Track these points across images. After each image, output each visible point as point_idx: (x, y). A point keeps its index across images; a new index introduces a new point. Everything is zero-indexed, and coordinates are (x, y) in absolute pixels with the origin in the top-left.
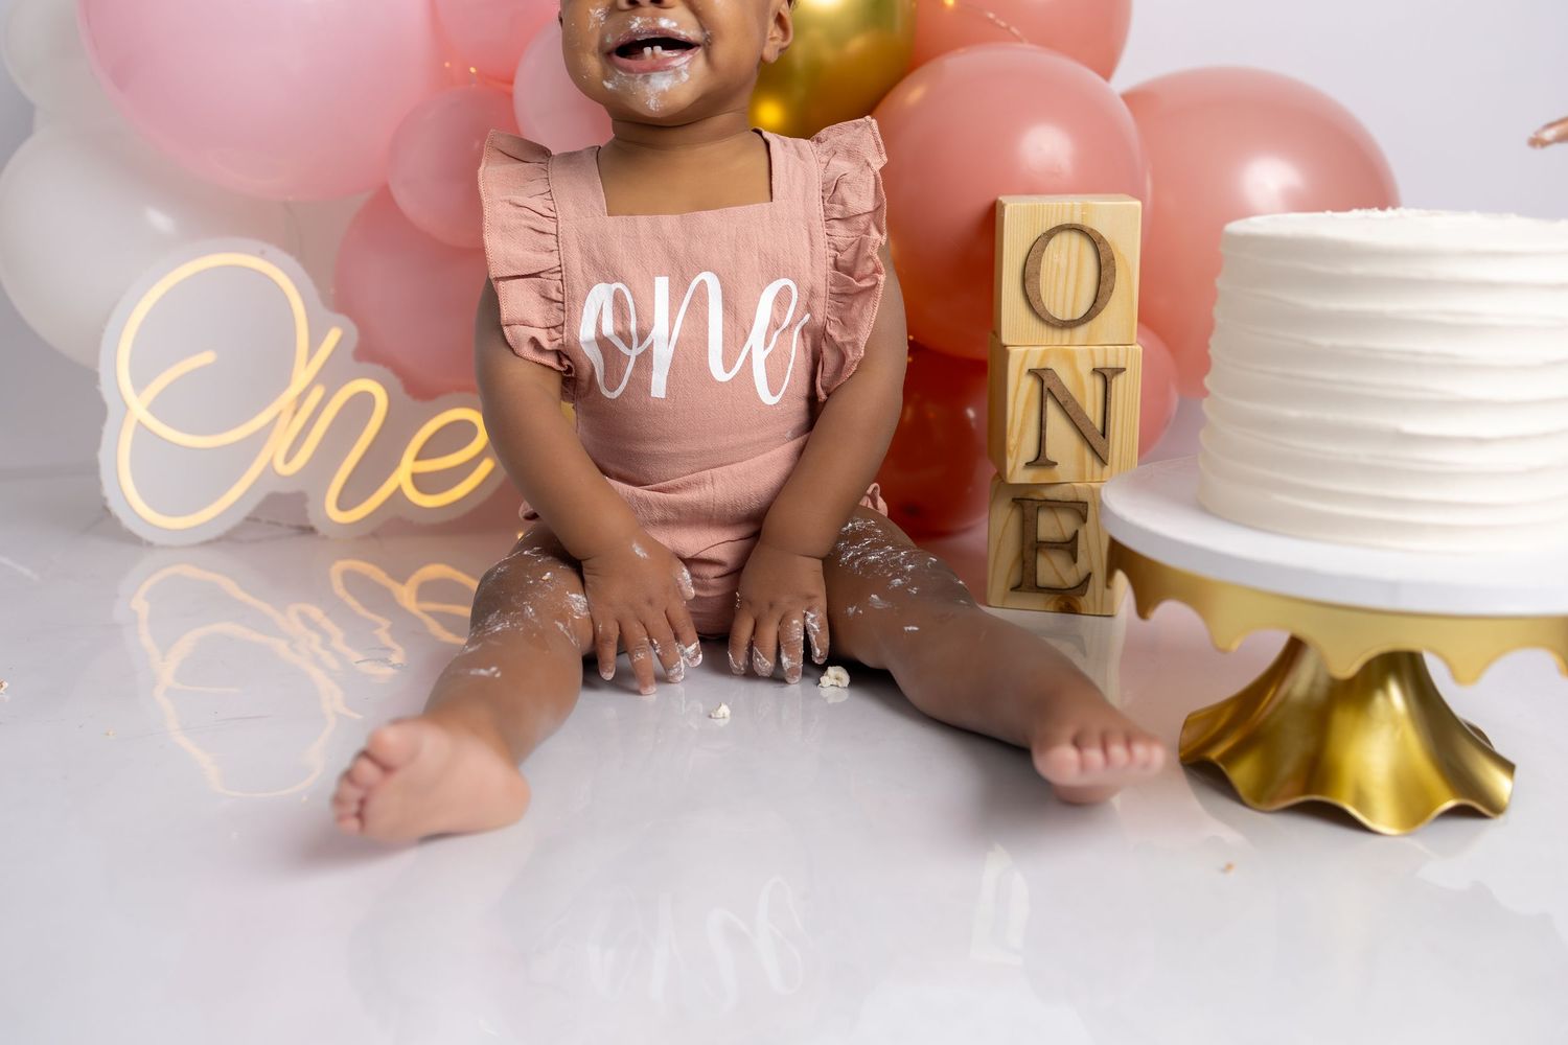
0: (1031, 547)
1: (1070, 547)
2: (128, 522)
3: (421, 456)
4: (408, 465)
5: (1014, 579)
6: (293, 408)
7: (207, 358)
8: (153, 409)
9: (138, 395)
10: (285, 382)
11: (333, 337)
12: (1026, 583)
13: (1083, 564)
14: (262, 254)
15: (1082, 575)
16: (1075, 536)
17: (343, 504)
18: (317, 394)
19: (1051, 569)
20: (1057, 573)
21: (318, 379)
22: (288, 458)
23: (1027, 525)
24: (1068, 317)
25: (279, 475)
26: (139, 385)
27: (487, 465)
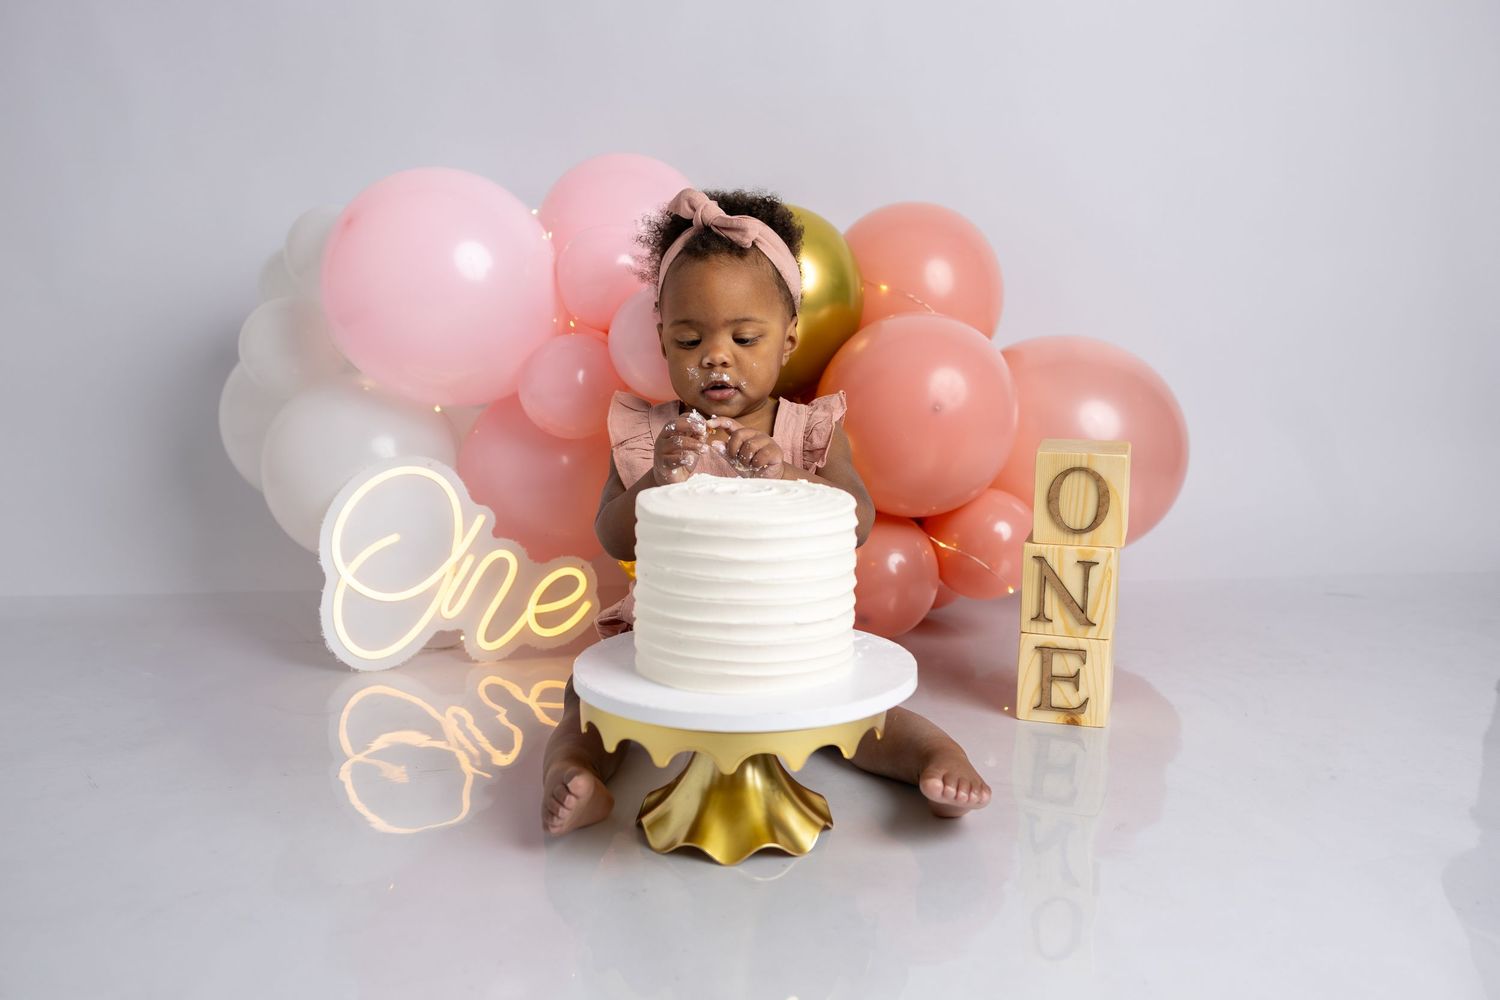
0: (1048, 679)
1: (1074, 679)
2: (341, 656)
3: (541, 601)
4: (532, 608)
5: (1036, 701)
6: (453, 572)
7: (394, 538)
8: (358, 575)
9: (347, 566)
10: (446, 552)
11: (480, 520)
12: (1044, 704)
13: (1083, 694)
14: (429, 466)
15: (1083, 700)
16: (1078, 673)
17: (489, 637)
18: (470, 560)
19: (1062, 694)
20: (1065, 698)
21: (469, 551)
22: (450, 608)
23: (1046, 664)
24: (1078, 527)
25: (443, 618)
26: (348, 558)
27: (586, 607)
